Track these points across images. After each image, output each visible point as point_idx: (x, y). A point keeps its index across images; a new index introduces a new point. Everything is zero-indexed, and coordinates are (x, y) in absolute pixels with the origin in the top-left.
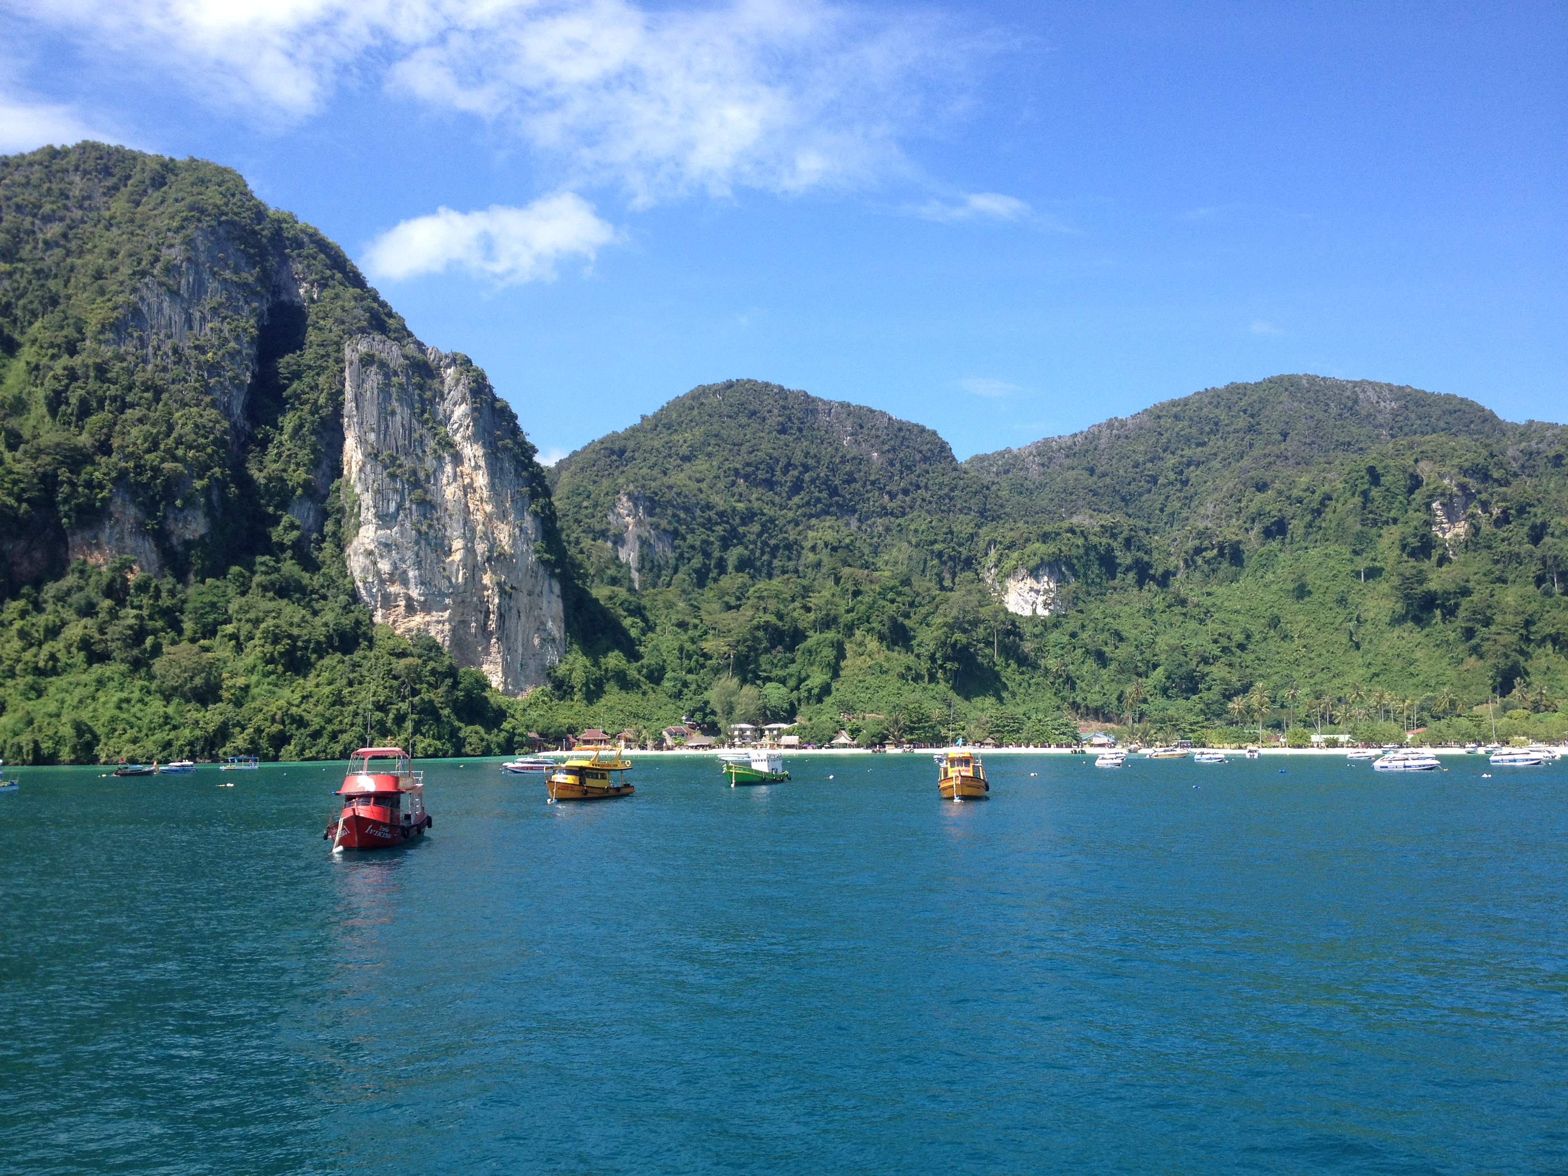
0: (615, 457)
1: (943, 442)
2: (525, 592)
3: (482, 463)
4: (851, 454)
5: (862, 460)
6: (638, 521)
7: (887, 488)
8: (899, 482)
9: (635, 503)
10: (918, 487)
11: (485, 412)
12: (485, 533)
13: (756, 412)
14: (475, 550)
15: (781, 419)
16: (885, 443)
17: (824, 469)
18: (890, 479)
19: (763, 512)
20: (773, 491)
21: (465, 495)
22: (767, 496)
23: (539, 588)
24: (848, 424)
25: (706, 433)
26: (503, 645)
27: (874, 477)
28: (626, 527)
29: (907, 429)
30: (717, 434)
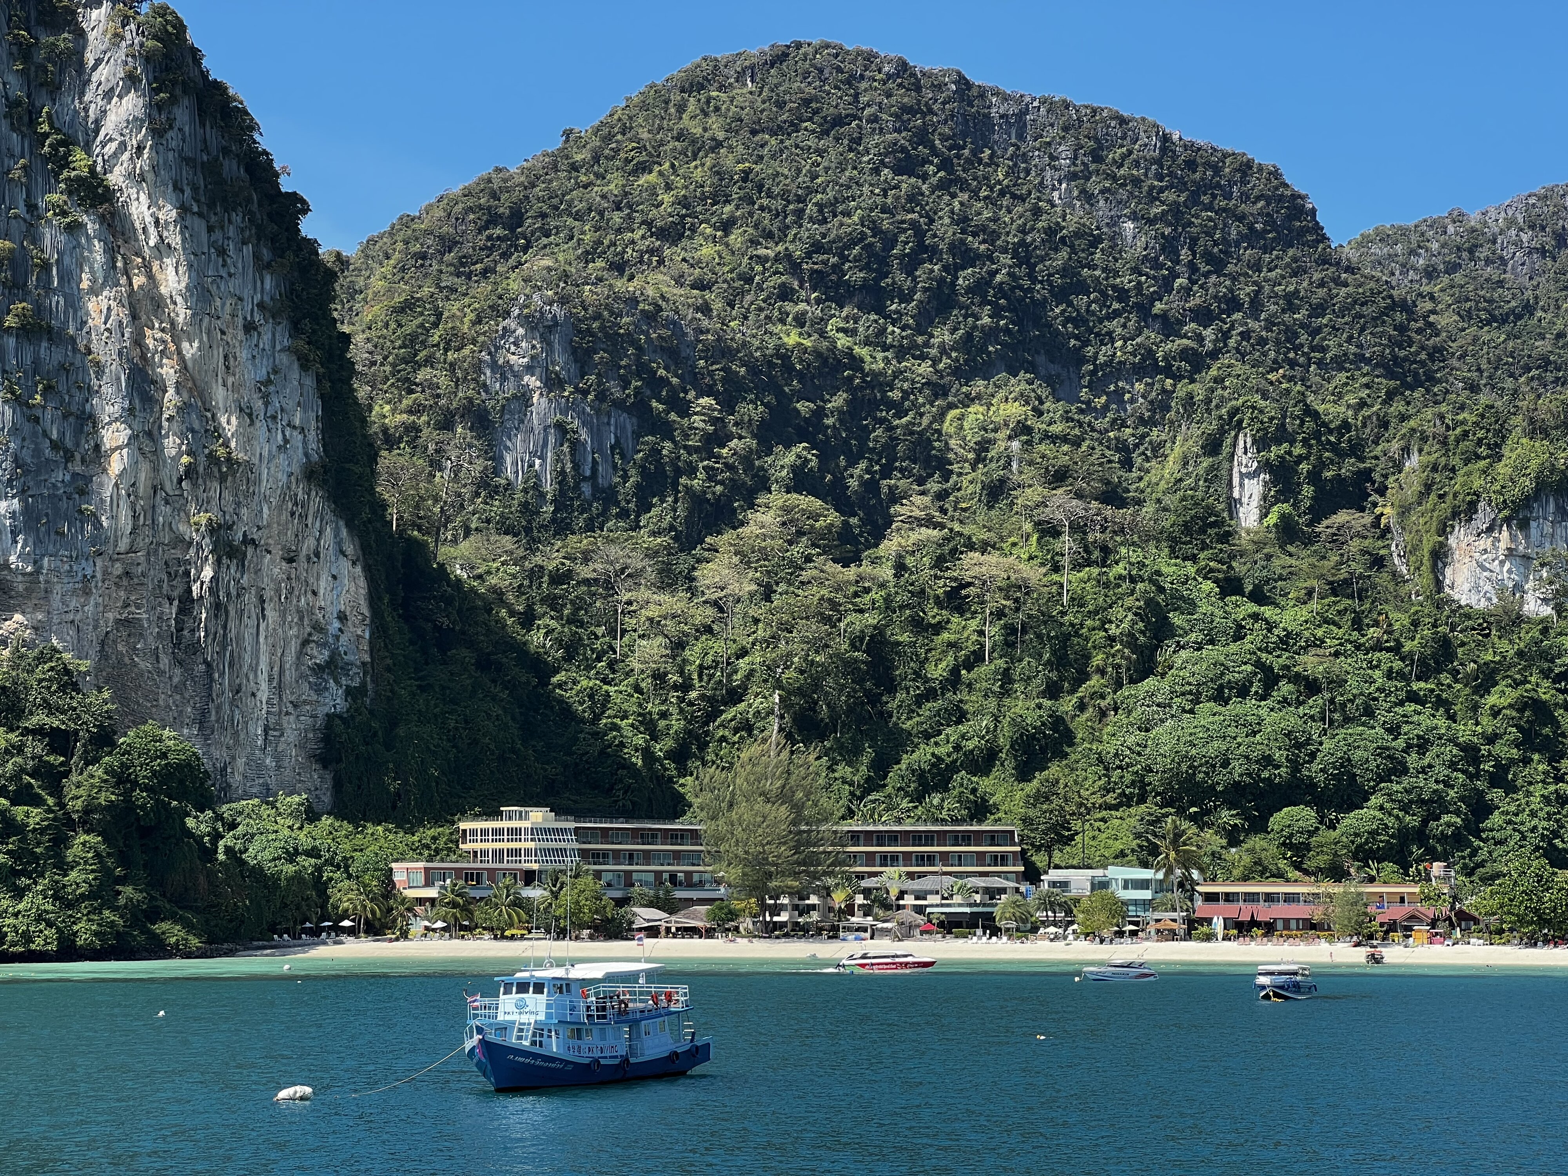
0: (498, 231)
1: (1296, 196)
2: (278, 552)
3: (175, 239)
4: (1071, 224)
5: (1098, 240)
6: (552, 383)
7: (1158, 307)
8: (1187, 292)
9: (544, 339)
10: (1234, 304)
11: (182, 115)
12: (183, 409)
13: (839, 121)
14: (158, 452)
15: (902, 138)
16: (1153, 197)
17: (1006, 259)
18: (1166, 285)
19: (856, 363)
20: (880, 310)
21: (134, 316)
22: (867, 323)
23: (310, 543)
24: (1064, 150)
25: (718, 172)
26: (224, 682)
27: (1126, 281)
28: (524, 398)
29: (1208, 165)
30: (746, 173)
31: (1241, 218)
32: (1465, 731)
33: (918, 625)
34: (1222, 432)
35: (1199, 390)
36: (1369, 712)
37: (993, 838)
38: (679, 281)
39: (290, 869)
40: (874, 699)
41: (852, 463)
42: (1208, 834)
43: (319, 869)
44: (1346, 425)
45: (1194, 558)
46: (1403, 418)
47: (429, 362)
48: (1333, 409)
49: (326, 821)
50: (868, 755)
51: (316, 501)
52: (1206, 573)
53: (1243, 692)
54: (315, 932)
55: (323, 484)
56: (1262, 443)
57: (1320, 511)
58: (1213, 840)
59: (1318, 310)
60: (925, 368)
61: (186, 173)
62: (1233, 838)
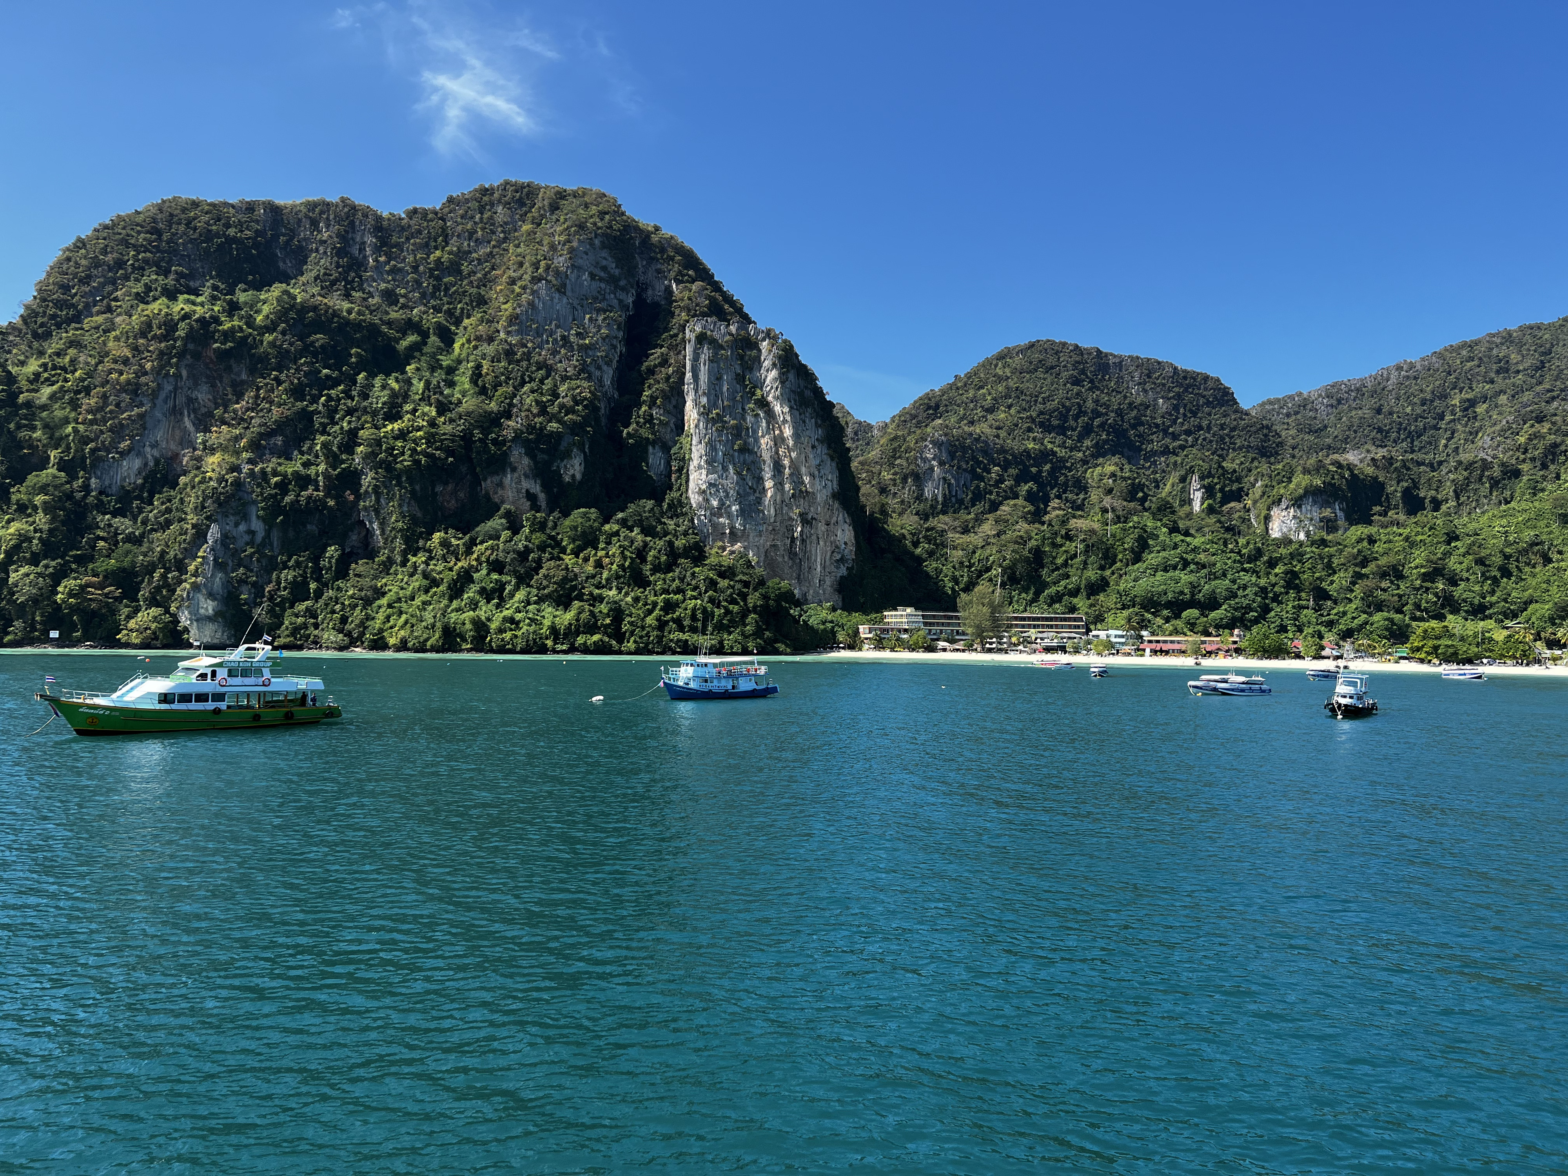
0: (929, 412)
1: (1226, 388)
2: (823, 522)
4: (1139, 401)
5: (1149, 406)
6: (941, 464)
7: (1171, 430)
8: (1182, 424)
9: (939, 449)
10: (1200, 428)
11: (791, 376)
12: (791, 475)
13: (1052, 368)
14: (783, 488)
15: (1075, 373)
16: (1170, 391)
17: (1113, 415)
18: (1174, 422)
19: (1054, 453)
20: (1065, 435)
21: (776, 444)
22: (1059, 439)
23: (835, 519)
24: (1137, 375)
25: (1007, 388)
26: (805, 565)
27: (1159, 421)
28: (932, 469)
29: (1192, 378)
30: (1017, 388)
31: (1204, 397)
32: (1263, 582)
33: (1054, 545)
34: (1187, 474)
35: (1179, 459)
36: (1224, 575)
37: (1075, 620)
38: (991, 427)
39: (822, 627)
40: (1036, 571)
41: (1052, 489)
42: (1158, 619)
43: (833, 627)
44: (1235, 471)
45: (1161, 520)
46: (1257, 468)
47: (900, 457)
48: (1230, 465)
49: (839, 611)
50: (1033, 590)
51: (836, 505)
52: (1165, 526)
53: (1175, 568)
54: (832, 648)
55: (838, 499)
56: (1202, 478)
57: (1223, 502)
58: (1159, 621)
59: (1233, 429)
60: (1080, 455)
61: (792, 396)
62: (1167, 620)
